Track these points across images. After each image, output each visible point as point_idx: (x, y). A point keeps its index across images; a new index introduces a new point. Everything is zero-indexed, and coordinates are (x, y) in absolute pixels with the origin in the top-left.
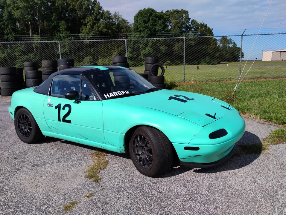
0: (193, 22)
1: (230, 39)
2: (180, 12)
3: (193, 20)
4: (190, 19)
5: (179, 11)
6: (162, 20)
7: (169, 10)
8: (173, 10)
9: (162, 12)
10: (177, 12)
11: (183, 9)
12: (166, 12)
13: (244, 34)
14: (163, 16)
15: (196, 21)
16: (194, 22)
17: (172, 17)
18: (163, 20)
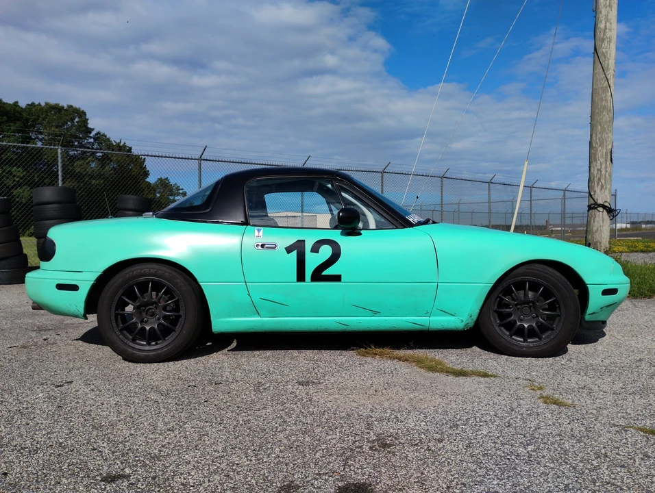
0: (98, 138)
1: (174, 185)
2: (66, 110)
3: (99, 133)
4: (93, 130)
5: (63, 107)
6: (19, 124)
7: (37, 103)
8: (47, 104)
9: (16, 104)
10: (57, 109)
11: (71, 106)
12: (28, 105)
13: (202, 158)
14: (20, 113)
15: (106, 136)
16: (100, 138)
17: (44, 119)
18: (20, 122)
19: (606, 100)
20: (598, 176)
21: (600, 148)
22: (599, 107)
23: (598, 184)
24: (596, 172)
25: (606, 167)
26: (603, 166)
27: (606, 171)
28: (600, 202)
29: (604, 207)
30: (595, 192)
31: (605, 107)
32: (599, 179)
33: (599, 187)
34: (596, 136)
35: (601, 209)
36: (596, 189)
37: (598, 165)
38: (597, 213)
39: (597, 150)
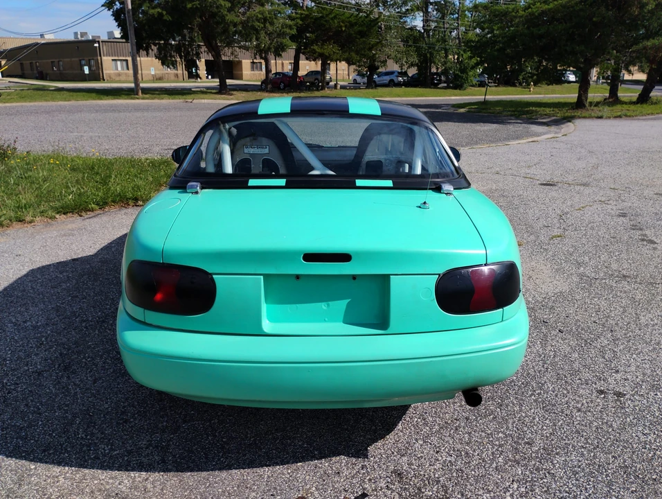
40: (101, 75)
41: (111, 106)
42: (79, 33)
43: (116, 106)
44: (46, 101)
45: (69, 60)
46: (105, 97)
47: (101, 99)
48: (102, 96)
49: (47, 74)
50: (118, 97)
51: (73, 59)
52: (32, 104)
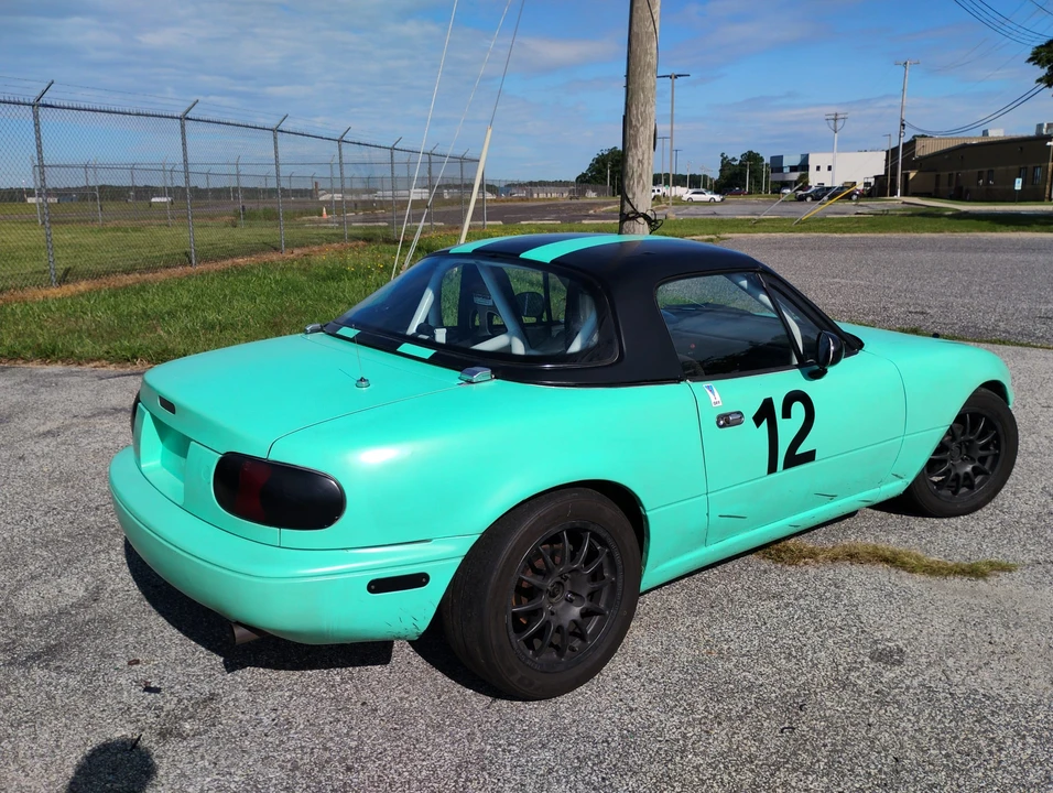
19: (651, 54)
20: (639, 171)
21: (642, 128)
22: (642, 63)
23: (639, 182)
24: (636, 164)
25: (649, 158)
26: (646, 156)
27: (649, 164)
28: (641, 210)
29: (645, 216)
30: (634, 194)
31: (649, 65)
32: (641, 175)
33: (640, 187)
34: (637, 109)
35: (641, 220)
36: (635, 189)
37: (640, 153)
38: (637, 226)
39: (638, 130)
40: (1047, 192)
41: (990, 242)
42: (1045, 125)
43: (1000, 241)
44: (905, 231)
45: (1003, 168)
46: (1003, 227)
47: (995, 231)
48: (997, 226)
49: (968, 191)
50: (1026, 228)
51: (1011, 167)
52: (882, 235)
